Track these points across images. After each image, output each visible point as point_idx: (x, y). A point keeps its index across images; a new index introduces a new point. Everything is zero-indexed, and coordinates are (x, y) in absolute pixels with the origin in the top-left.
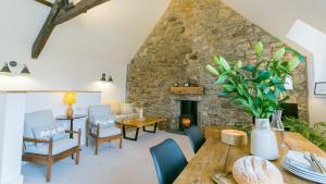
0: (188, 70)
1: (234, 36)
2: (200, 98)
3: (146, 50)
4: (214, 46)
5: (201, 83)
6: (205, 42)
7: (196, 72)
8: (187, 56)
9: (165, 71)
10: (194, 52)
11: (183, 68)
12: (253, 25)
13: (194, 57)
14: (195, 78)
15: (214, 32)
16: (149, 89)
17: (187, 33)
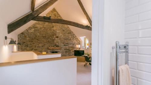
0: (55, 41)
1: (68, 33)
2: (59, 50)
3: (33, 29)
4: (63, 35)
5: (60, 46)
6: (61, 33)
7: (58, 42)
8: (55, 36)
9: (45, 41)
10: (57, 35)
11: (53, 40)
12: (72, 32)
13: (57, 37)
14: (58, 44)
15: (63, 31)
16: (36, 48)
17: (55, 28)
